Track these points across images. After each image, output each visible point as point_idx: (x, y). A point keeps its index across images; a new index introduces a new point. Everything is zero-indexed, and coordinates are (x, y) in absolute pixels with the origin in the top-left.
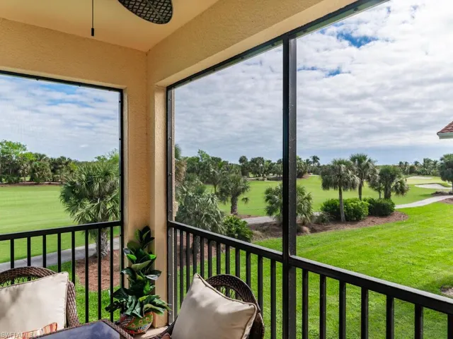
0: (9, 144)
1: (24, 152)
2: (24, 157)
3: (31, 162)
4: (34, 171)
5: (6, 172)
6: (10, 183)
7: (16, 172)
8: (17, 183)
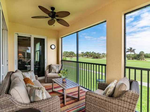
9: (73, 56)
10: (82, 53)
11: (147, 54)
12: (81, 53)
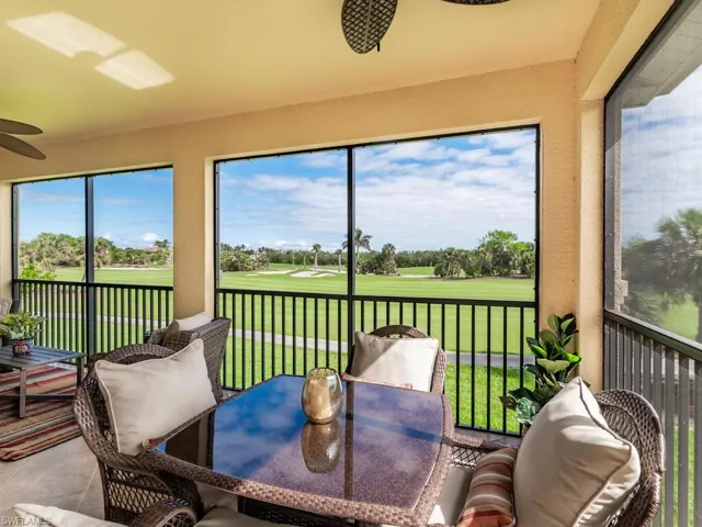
0: (500, 233)
1: (515, 242)
2: (515, 247)
3: (522, 252)
4: (525, 263)
5: (498, 264)
6: (500, 275)
7: (506, 264)
8: (507, 275)
9: (104, 263)
10: (158, 243)
11: (405, 252)
12: (151, 246)
